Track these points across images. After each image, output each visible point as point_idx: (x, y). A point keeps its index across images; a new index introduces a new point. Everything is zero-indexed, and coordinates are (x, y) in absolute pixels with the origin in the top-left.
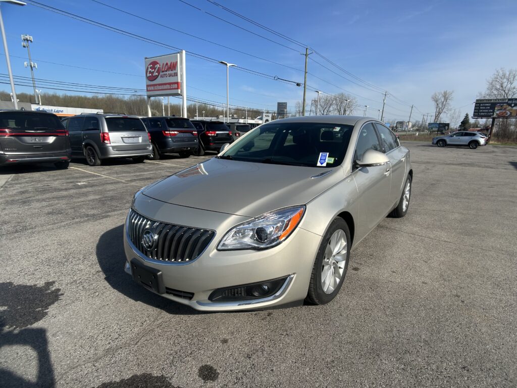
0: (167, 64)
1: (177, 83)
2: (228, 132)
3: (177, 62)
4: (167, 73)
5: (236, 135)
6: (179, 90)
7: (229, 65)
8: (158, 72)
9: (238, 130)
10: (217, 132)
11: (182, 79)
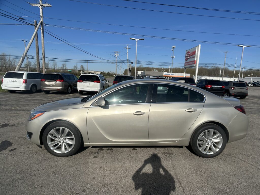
0: (192, 52)
1: (195, 61)
2: (221, 86)
3: (196, 51)
4: (192, 56)
5: (231, 89)
6: (195, 64)
7: (244, 47)
8: (189, 56)
9: (234, 86)
10: (213, 86)
11: (197, 59)
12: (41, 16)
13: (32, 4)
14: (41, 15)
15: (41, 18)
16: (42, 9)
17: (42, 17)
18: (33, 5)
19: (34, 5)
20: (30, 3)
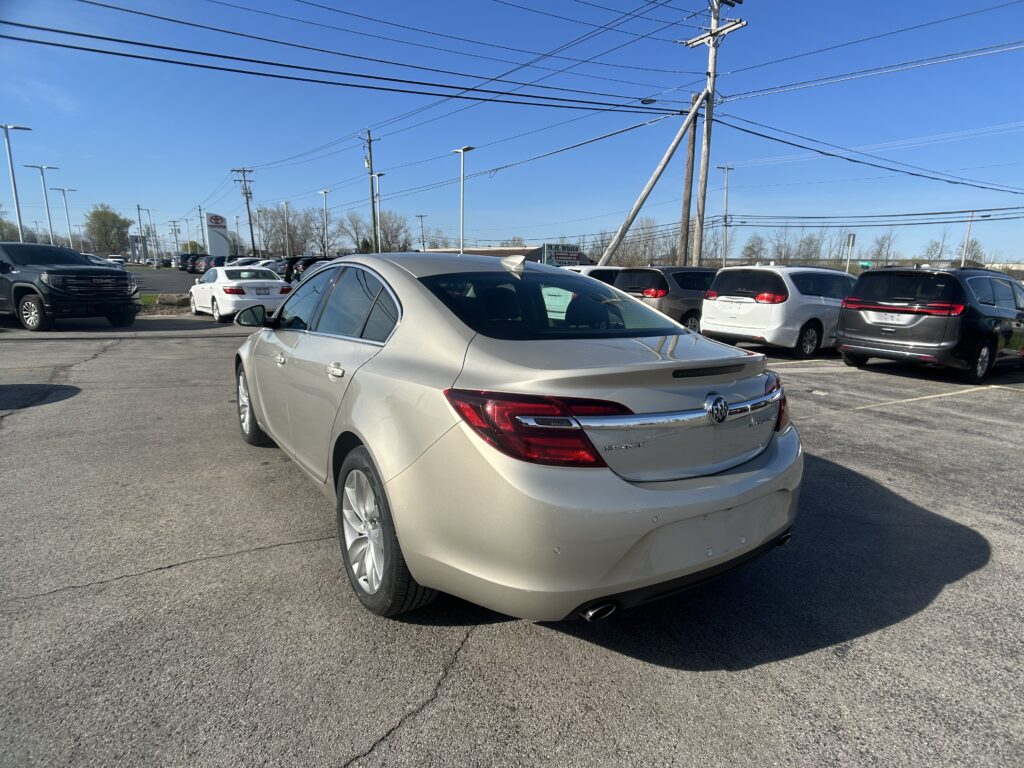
12: (708, 74)
13: (689, 42)
14: (710, 69)
15: (710, 81)
16: (716, 46)
17: (712, 75)
18: (695, 44)
19: (694, 41)
20: (683, 39)
